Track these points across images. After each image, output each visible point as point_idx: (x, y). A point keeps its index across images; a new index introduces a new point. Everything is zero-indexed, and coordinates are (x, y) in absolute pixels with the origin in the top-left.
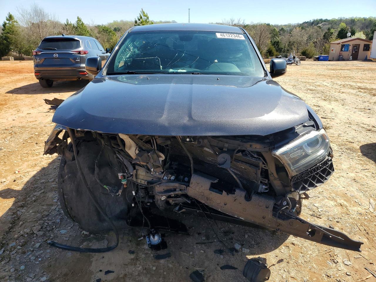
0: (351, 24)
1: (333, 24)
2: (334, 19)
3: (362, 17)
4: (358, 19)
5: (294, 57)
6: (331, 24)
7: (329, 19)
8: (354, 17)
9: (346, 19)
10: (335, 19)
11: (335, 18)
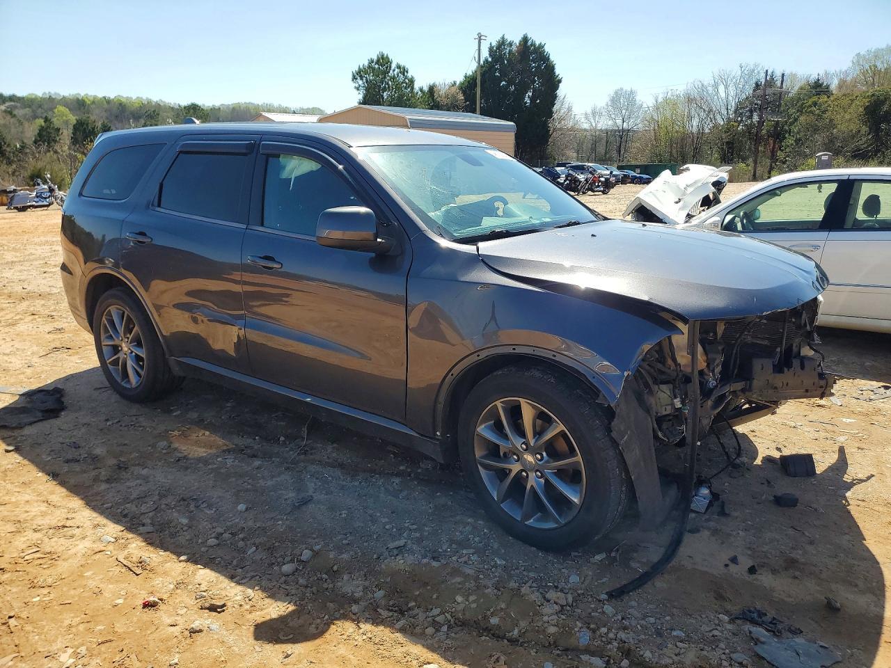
0: (80, 109)
1: (34, 107)
2: (33, 97)
3: (100, 95)
4: (92, 99)
5: (50, 187)
6: (30, 107)
7: (19, 94)
8: (82, 94)
9: (64, 97)
10: (36, 96)
11: (34, 93)
